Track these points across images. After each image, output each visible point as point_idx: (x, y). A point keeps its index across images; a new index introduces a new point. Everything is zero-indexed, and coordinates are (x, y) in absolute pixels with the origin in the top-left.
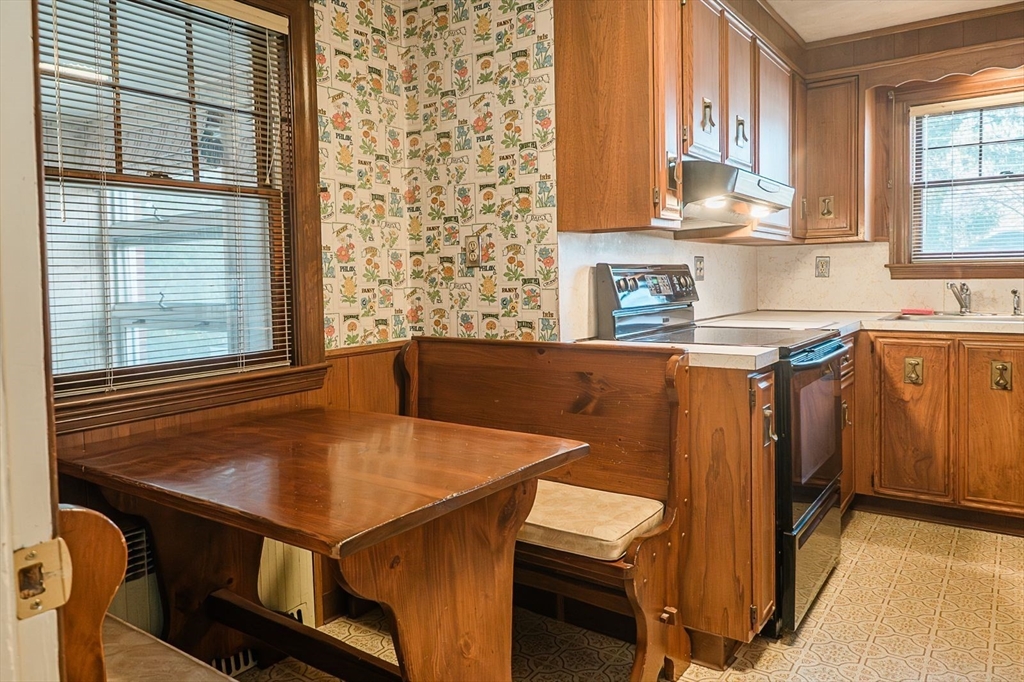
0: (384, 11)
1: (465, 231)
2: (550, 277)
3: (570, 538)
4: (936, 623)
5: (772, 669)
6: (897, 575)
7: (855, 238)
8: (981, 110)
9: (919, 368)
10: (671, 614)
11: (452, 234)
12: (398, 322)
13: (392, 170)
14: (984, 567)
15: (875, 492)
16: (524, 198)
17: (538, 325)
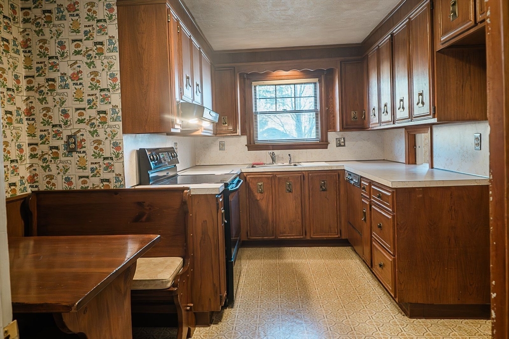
0: (10, 7)
1: (66, 133)
2: (119, 156)
3: (146, 282)
4: (279, 285)
5: (228, 320)
6: (262, 270)
7: (236, 134)
8: (276, 85)
9: (262, 187)
10: (191, 307)
11: (57, 135)
12: (22, 184)
13: (16, 97)
14: (289, 261)
15: (249, 239)
16: (103, 117)
17: (113, 181)
